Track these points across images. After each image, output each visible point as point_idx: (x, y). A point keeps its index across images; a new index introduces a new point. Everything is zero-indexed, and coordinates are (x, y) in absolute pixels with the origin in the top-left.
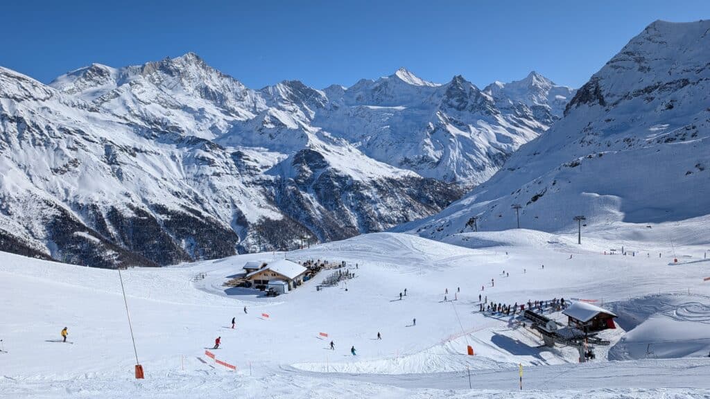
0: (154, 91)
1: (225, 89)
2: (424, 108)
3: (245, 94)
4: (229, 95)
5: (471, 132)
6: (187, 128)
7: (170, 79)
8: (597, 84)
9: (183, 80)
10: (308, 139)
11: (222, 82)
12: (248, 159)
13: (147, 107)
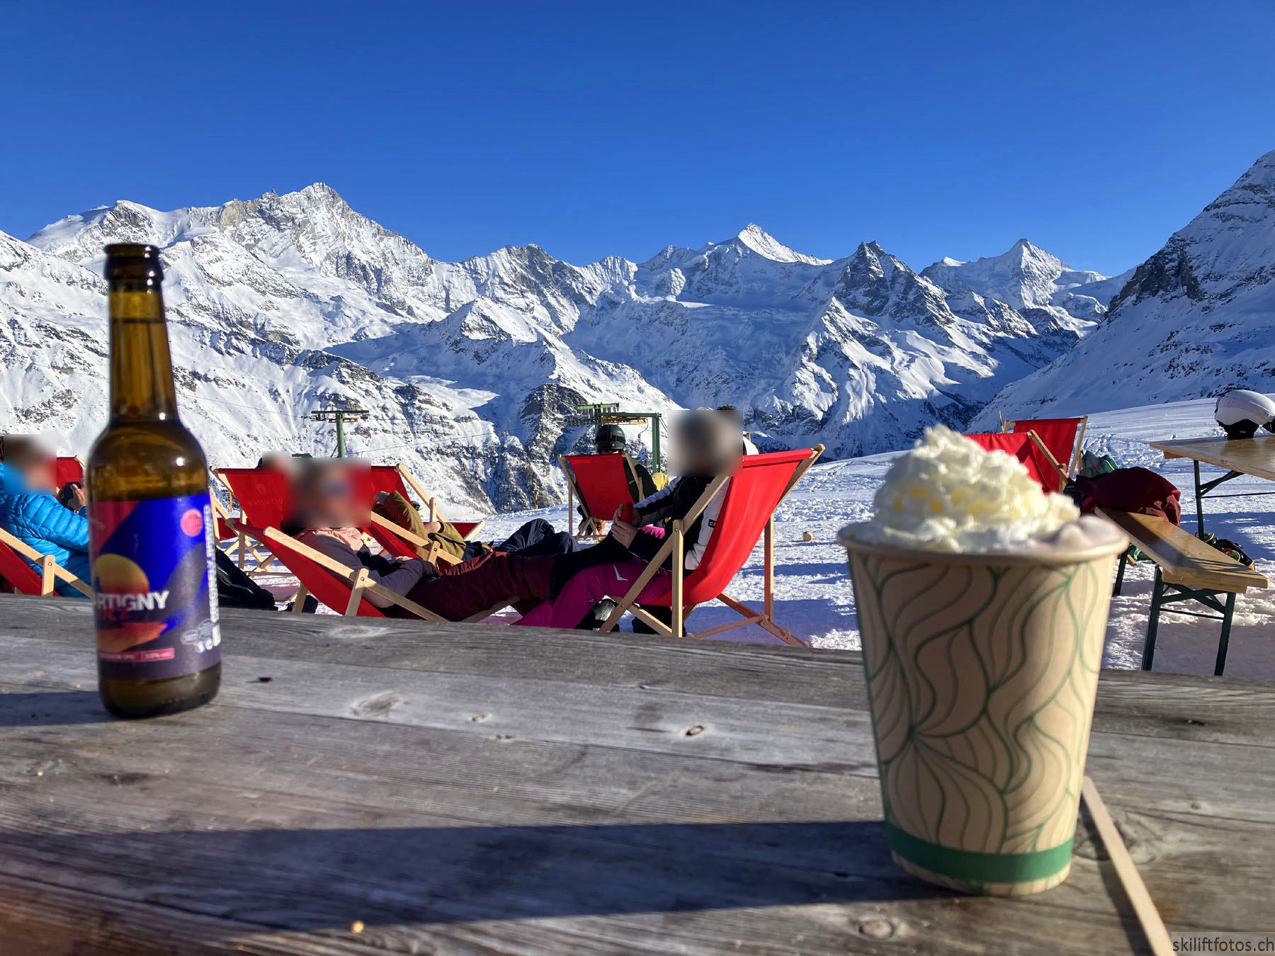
0: (242, 259)
1: (385, 260)
2: (797, 309)
3: (427, 271)
4: (396, 273)
5: (893, 360)
6: (306, 336)
7: (274, 235)
8: (1183, 253)
9: (302, 239)
10: (554, 365)
11: (382, 245)
12: (428, 402)
13: (226, 290)
